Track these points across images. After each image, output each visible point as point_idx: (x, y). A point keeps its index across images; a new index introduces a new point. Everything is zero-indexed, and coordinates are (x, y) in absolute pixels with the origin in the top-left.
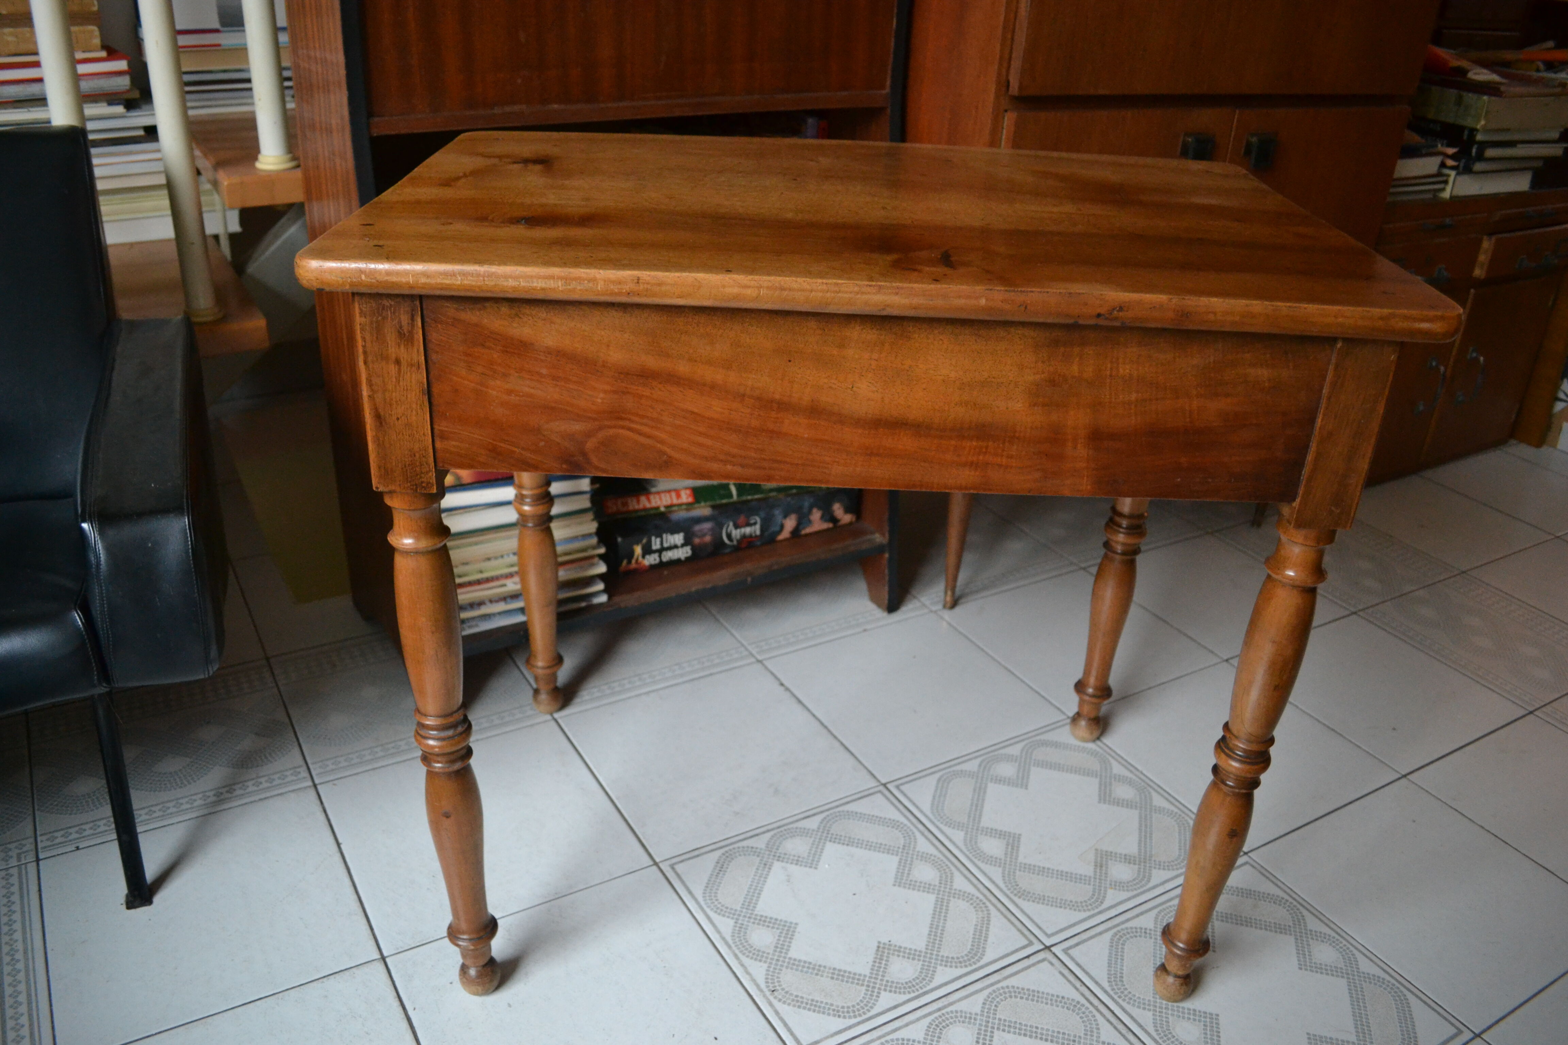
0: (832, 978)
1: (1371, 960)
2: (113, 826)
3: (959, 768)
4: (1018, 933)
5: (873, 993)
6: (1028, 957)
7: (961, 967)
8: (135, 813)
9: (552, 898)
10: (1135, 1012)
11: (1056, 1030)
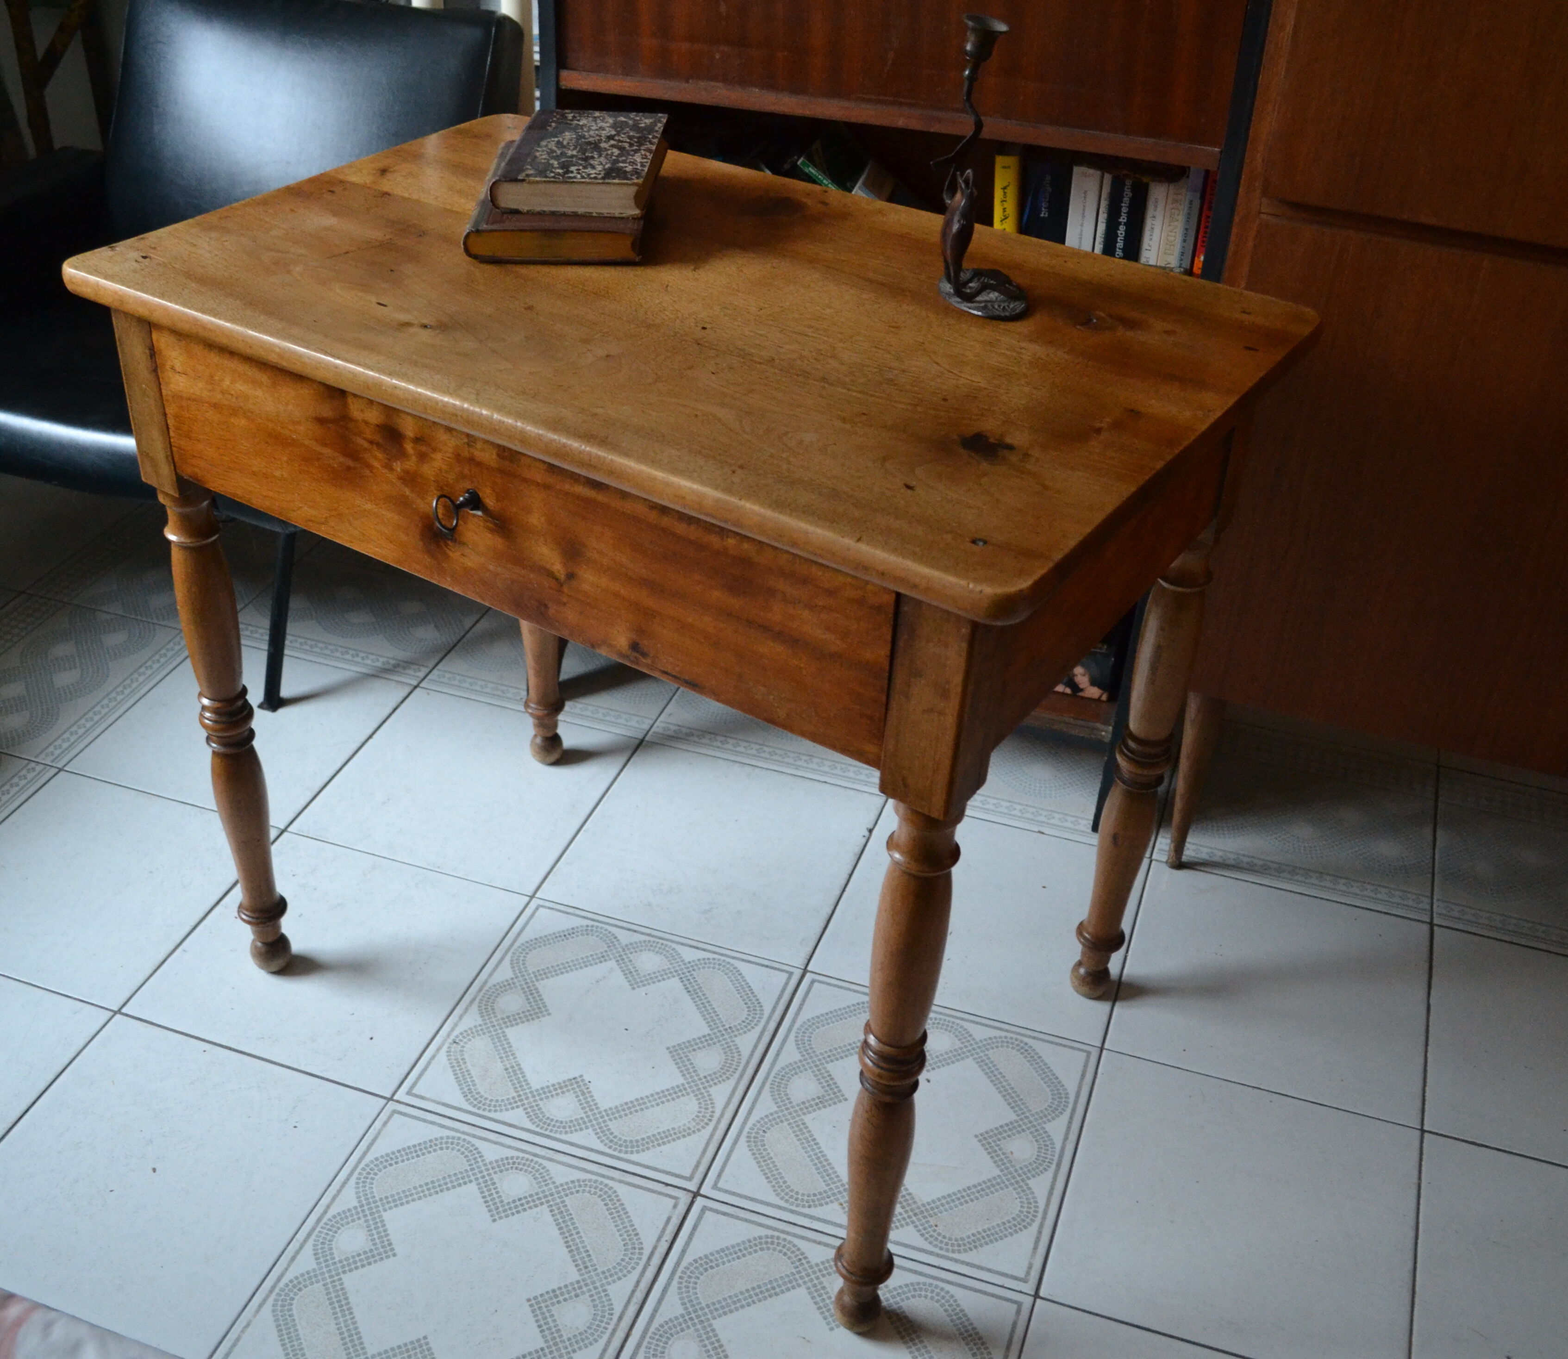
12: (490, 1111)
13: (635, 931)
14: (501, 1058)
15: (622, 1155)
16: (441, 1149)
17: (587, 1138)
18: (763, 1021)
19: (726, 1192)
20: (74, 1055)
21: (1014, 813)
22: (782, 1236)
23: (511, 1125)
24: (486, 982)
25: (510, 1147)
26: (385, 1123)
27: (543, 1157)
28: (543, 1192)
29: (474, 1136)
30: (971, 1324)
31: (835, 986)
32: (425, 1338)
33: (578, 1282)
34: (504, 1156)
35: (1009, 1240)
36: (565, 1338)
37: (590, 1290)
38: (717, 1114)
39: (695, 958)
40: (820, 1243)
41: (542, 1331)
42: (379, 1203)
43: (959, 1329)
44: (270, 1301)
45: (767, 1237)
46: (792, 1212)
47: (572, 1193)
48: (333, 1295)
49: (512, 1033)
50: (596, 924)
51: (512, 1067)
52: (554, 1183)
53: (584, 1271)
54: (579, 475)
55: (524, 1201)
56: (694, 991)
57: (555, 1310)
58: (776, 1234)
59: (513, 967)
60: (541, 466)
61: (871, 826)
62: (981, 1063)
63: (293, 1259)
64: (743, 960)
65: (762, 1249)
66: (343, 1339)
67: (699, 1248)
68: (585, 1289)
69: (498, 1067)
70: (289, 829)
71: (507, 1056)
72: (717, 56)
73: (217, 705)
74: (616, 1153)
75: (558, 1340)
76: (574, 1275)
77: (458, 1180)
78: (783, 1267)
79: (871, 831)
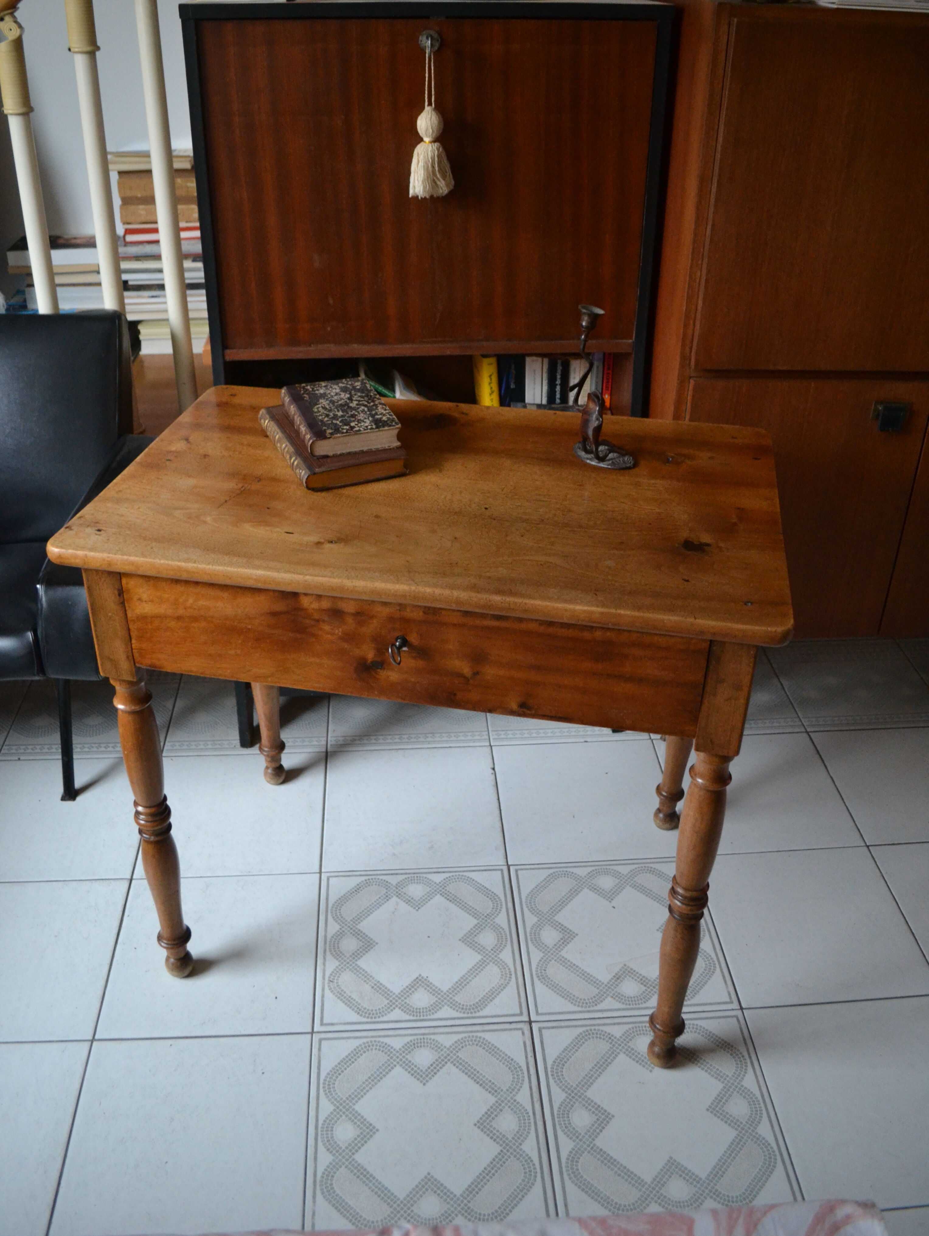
0: (373, 987)
1: (772, 1126)
2: (60, 750)
3: (571, 870)
4: (518, 1004)
5: (391, 1007)
6: (511, 1023)
7: (460, 1012)
8: (74, 746)
9: (245, 874)
10: (555, 1089)
11: (490, 1079)
12: (379, 1017)
13: (397, 874)
14: (365, 981)
15: (474, 1015)
16: (365, 1052)
17: (446, 1012)
18: (504, 904)
19: (545, 1014)
20: (80, 1080)
21: (564, 734)
22: (593, 1028)
23: (397, 1022)
24: (325, 937)
25: (405, 1035)
26: (320, 1049)
27: (429, 1034)
28: (442, 1055)
29: (379, 1037)
30: (720, 1038)
31: (531, 869)
32: (429, 1174)
33: (497, 1102)
34: (406, 1042)
35: (710, 982)
36: (510, 1139)
37: (507, 1104)
38: (512, 970)
39: (442, 879)
40: (614, 1024)
41: (495, 1140)
42: (347, 1102)
43: (715, 1043)
44: (318, 1192)
45: (584, 1032)
46: (589, 1012)
47: (460, 1049)
48: (355, 1171)
49: (362, 963)
50: (370, 877)
51: (375, 985)
52: (445, 1047)
53: (496, 1094)
54: (488, 614)
55: (434, 1065)
56: (453, 899)
57: (494, 1124)
58: (588, 1028)
59: (336, 922)
60: (459, 613)
61: (492, 767)
62: (634, 886)
63: (315, 1159)
64: (470, 871)
65: (586, 1040)
66: (379, 1196)
67: (552, 1053)
68: (503, 1105)
69: (367, 988)
70: (134, 877)
71: (368, 979)
72: (329, 329)
73: (148, 811)
74: (470, 1015)
75: (507, 1142)
76: (492, 1100)
77: (386, 1070)
78: (603, 1047)
79: (494, 769)
